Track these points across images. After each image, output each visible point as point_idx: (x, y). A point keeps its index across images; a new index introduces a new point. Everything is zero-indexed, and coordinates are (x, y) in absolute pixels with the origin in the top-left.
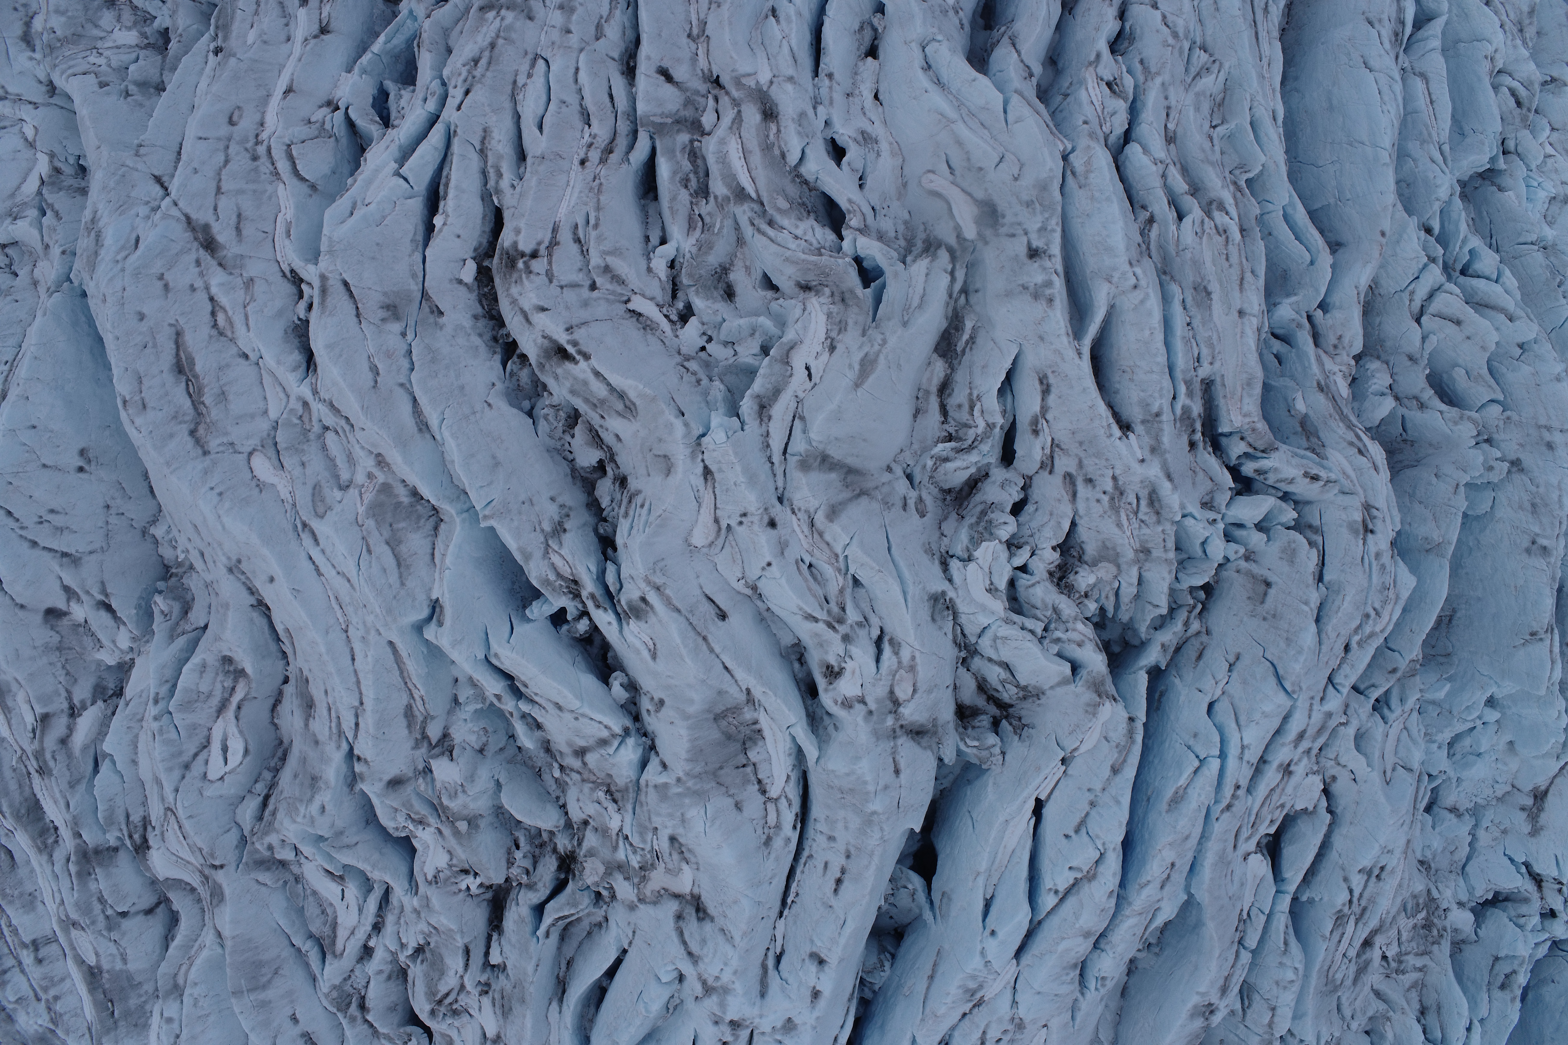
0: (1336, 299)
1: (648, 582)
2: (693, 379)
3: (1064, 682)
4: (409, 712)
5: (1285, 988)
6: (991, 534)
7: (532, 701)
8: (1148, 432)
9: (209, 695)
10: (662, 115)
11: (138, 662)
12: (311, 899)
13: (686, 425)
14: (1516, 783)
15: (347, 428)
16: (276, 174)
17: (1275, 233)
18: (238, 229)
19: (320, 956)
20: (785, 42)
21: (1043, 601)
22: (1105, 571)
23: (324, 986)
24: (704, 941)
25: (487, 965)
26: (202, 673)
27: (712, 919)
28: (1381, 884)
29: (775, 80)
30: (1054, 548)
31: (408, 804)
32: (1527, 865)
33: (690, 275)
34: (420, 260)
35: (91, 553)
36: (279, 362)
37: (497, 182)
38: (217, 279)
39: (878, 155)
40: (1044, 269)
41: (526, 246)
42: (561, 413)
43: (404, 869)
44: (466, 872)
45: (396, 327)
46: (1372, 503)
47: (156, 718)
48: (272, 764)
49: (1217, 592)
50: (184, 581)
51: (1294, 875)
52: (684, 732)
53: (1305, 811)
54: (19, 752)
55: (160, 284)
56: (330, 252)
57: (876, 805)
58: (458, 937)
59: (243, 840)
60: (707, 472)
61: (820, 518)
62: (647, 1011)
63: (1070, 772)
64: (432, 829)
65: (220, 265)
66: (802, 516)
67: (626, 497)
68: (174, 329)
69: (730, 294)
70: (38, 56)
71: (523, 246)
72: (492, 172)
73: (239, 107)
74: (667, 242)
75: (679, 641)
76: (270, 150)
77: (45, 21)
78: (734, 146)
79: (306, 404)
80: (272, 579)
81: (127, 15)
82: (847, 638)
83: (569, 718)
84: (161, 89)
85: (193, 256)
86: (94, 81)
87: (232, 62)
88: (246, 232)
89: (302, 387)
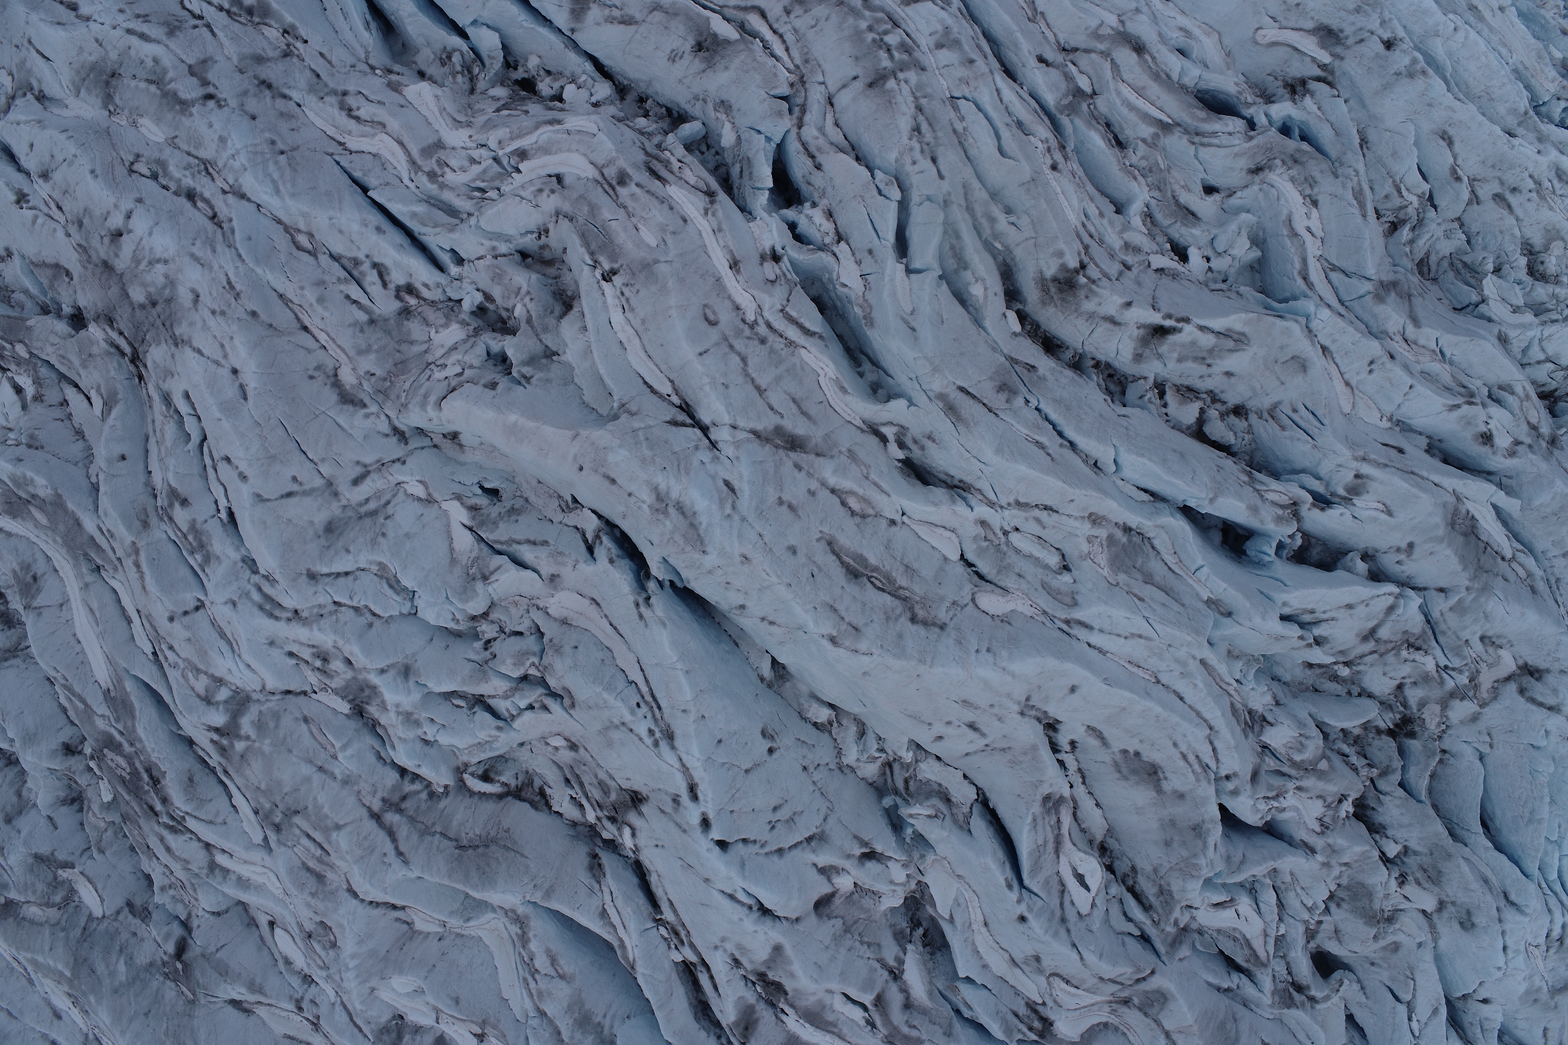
1: (1356, 459)
4: (1233, 710)
6: (1478, 273)
8: (1528, 131)
9: (1046, 844)
10: (1065, 96)
11: (926, 879)
12: (1220, 938)
16: (791, 343)
18: (805, 414)
19: (1250, 981)
22: (1557, 248)
23: (1267, 999)
24: (1554, 691)
26: (1035, 827)
27: (1548, 671)
29: (1123, 18)
30: (1521, 255)
31: (1269, 787)
33: (1169, 215)
35: (825, 820)
36: (935, 505)
38: (825, 469)
39: (1199, 41)
40: (1404, 52)
41: (1075, 262)
43: (1281, 846)
44: (1340, 801)
45: (1019, 401)
47: (1019, 901)
50: (919, 777)
52: (1448, 552)
55: (785, 509)
59: (1142, 940)
60: (1324, 349)
61: (1411, 331)
64: (1292, 792)
65: (817, 455)
66: (1398, 338)
67: (1260, 418)
68: (823, 542)
69: (1193, 214)
70: (373, 408)
71: (1073, 263)
72: (984, 222)
73: (705, 306)
74: (1130, 201)
75: (1406, 486)
76: (769, 326)
77: (354, 369)
78: (1126, 91)
79: (983, 523)
80: (1073, 689)
81: (430, 314)
82: (1484, 405)
83: (1361, 610)
84: (550, 354)
85: (789, 464)
86: (478, 389)
87: (662, 268)
88: (812, 412)
89: (976, 509)
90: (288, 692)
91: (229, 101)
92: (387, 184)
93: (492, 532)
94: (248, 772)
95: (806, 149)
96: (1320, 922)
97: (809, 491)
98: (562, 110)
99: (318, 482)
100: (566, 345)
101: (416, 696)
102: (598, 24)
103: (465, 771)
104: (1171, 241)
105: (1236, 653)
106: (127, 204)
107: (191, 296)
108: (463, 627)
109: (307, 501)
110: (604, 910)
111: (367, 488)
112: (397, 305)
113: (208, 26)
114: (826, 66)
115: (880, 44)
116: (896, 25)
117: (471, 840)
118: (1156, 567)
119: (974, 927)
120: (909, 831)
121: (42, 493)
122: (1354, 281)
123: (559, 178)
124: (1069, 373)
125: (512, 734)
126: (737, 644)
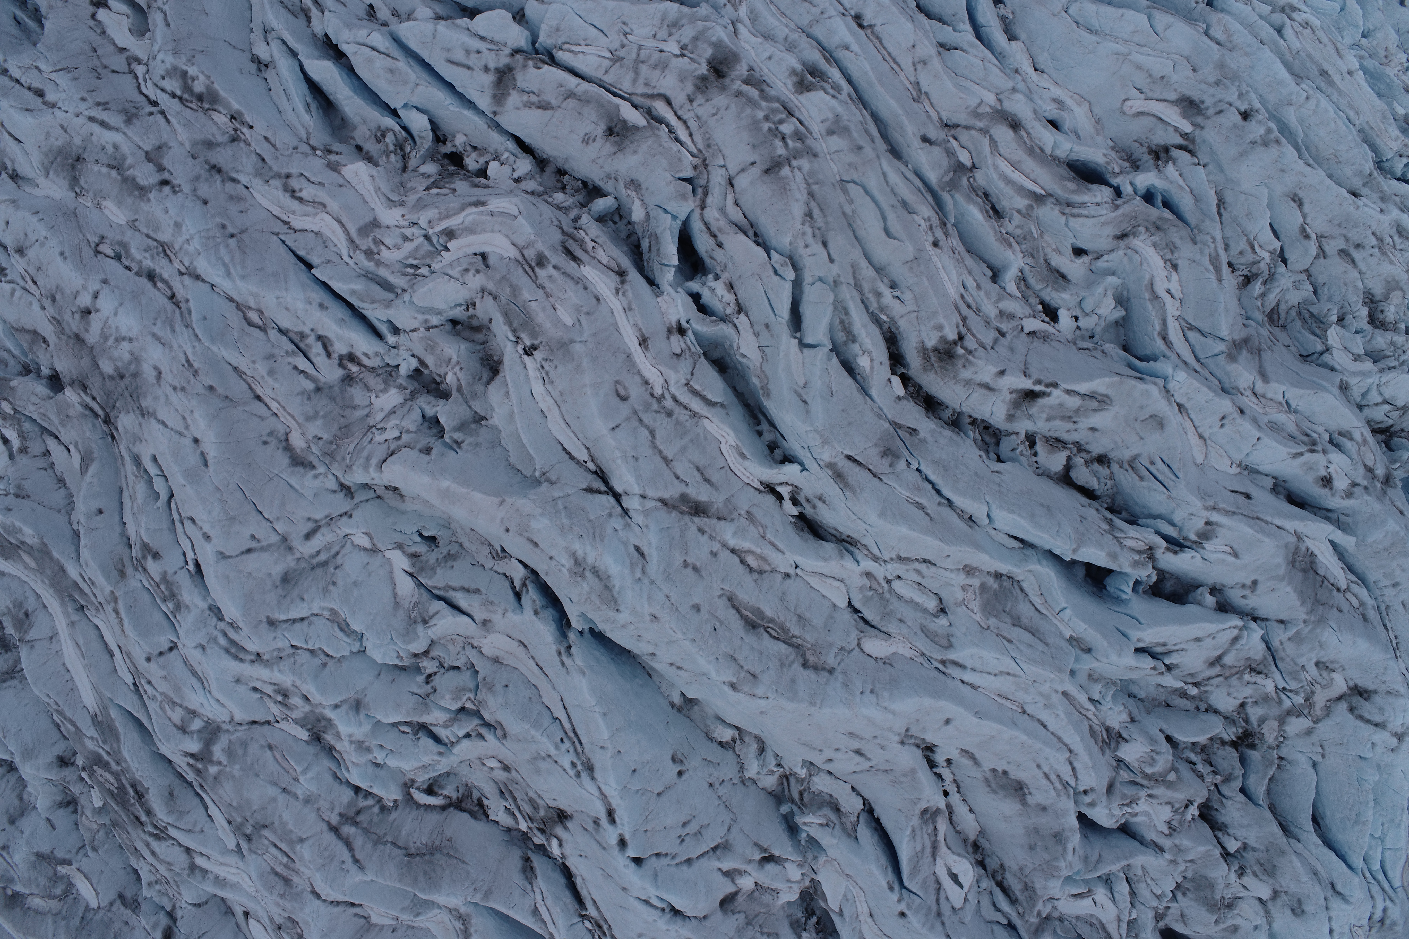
1: (1204, 509)
2: (1099, 352)
6: (1323, 324)
8: (1372, 190)
9: (923, 849)
10: (947, 173)
11: (818, 878)
12: (1079, 924)
13: (1155, 384)
16: (695, 415)
18: (708, 481)
20: (987, 64)
21: (1382, 343)
22: (1396, 298)
24: (1381, 710)
25: (1228, 857)
26: (915, 837)
27: (1375, 692)
29: (1001, 97)
30: (1363, 305)
31: (1124, 796)
35: (729, 830)
36: (825, 560)
37: (879, 302)
38: (726, 532)
39: (1071, 110)
40: (1260, 122)
44: (1187, 806)
45: (902, 465)
47: (898, 902)
50: (813, 789)
52: (1288, 589)
55: (689, 571)
59: (1009, 927)
60: (1181, 408)
61: (1260, 386)
64: (1144, 799)
65: (720, 519)
66: (1248, 393)
67: (1121, 467)
68: (724, 598)
69: (1063, 276)
70: (321, 469)
71: (952, 335)
72: (871, 297)
73: (617, 382)
74: (1006, 267)
75: (1251, 531)
76: (675, 399)
77: (303, 434)
78: (1003, 164)
79: (868, 575)
80: (948, 722)
81: (372, 381)
82: (1325, 452)
83: (1208, 642)
84: (479, 419)
85: (694, 528)
86: (414, 454)
87: (578, 348)
88: (714, 479)
89: (863, 564)
90: (254, 722)
91: (183, 187)
92: (329, 261)
93: (431, 578)
94: (221, 791)
95: (709, 229)
96: (1168, 908)
97: (711, 552)
98: (486, 187)
99: (274, 539)
100: (493, 410)
101: (367, 727)
102: (518, 109)
103: (412, 786)
104: (1042, 303)
105: (1096, 676)
106: (94, 285)
107: (154, 373)
108: (405, 663)
109: (265, 556)
110: (536, 908)
111: (318, 542)
112: (340, 373)
113: (162, 113)
114: (726, 151)
115: (776, 133)
116: (791, 114)
117: (418, 848)
118: (1024, 609)
119: (861, 918)
120: (804, 835)
121: (29, 541)
122: (1209, 341)
123: (484, 256)
124: (947, 433)
125: (452, 758)
126: (650, 676)
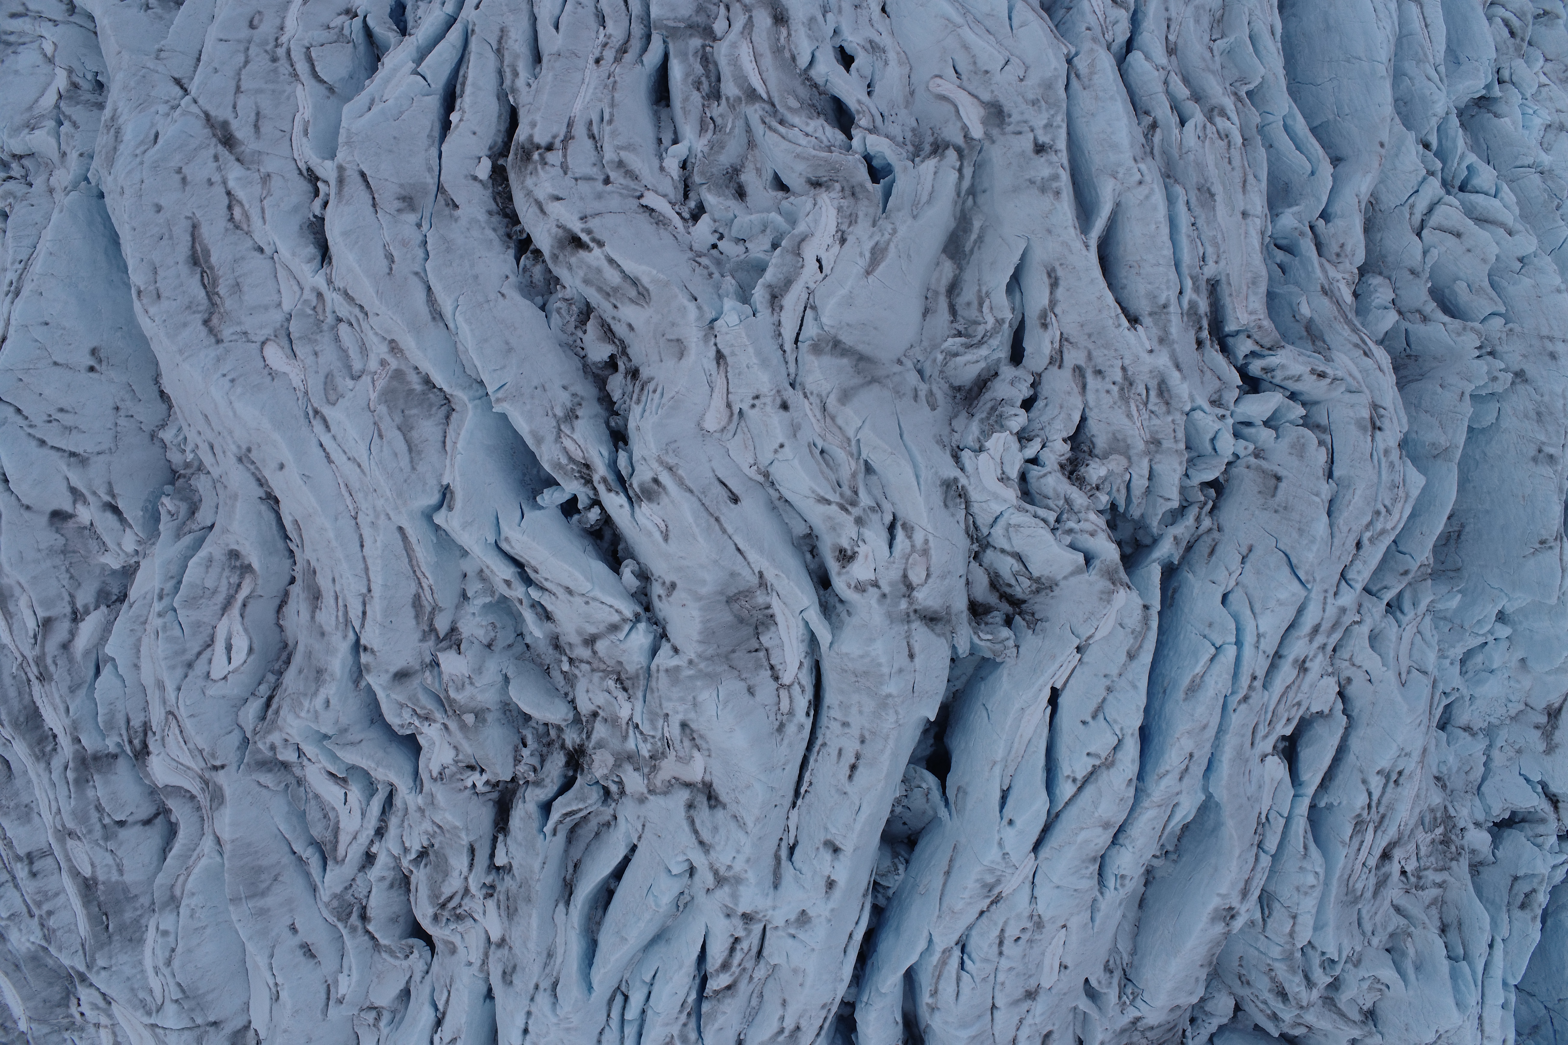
0: (1337, 208)
1: (661, 462)
2: (705, 272)
3: (1077, 572)
4: (417, 602)
5: (1306, 893)
6: (1002, 426)
7: (543, 589)
8: (1156, 324)
9: (215, 592)
10: (675, 19)
11: (143, 565)
12: (313, 802)
13: (699, 308)
14: (1529, 701)
15: (361, 316)
16: (295, 75)
17: (1276, 144)
18: (256, 127)
19: (321, 863)
21: (1055, 490)
22: (1116, 463)
23: (325, 895)
24: (715, 829)
25: (493, 868)
26: (208, 567)
27: (724, 807)
28: (1399, 789)
30: (1065, 440)
31: (413, 698)
32: (1544, 786)
33: (702, 173)
34: (436, 154)
35: (99, 453)
36: (294, 254)
37: (513, 82)
38: (235, 174)
39: (886, 63)
40: (1051, 163)
41: (541, 139)
42: (574, 307)
43: (408, 768)
44: (471, 768)
45: (412, 218)
46: (1379, 403)
47: (160, 615)
48: (277, 667)
49: (1227, 491)
50: (192, 482)
51: (1312, 777)
52: (696, 613)
53: (1320, 714)
54: (20, 659)
55: (178, 177)
56: (348, 143)
57: (891, 688)
58: (463, 835)
59: (246, 741)
60: (720, 356)
61: (832, 402)
62: (657, 905)
63: (1085, 659)
64: (438, 725)
65: (238, 160)
66: (812, 400)
68: (190, 222)
69: (741, 192)
71: (544, 141)
73: (260, 11)
74: (680, 142)
76: (289, 51)
78: (746, 49)
79: (320, 295)
80: (281, 467)
82: (860, 521)
83: (579, 603)
85: (212, 152)
88: (264, 131)
89: (316, 278)
96: (411, 871)
104: (700, 202)
122: (814, 324)
124: (492, 235)
